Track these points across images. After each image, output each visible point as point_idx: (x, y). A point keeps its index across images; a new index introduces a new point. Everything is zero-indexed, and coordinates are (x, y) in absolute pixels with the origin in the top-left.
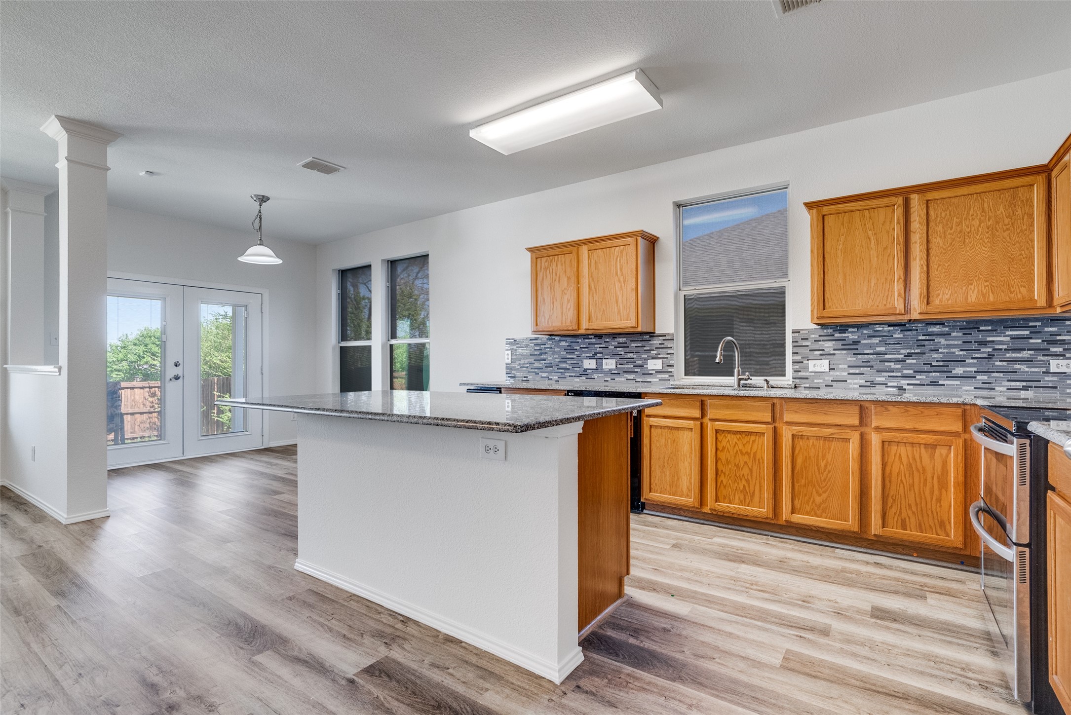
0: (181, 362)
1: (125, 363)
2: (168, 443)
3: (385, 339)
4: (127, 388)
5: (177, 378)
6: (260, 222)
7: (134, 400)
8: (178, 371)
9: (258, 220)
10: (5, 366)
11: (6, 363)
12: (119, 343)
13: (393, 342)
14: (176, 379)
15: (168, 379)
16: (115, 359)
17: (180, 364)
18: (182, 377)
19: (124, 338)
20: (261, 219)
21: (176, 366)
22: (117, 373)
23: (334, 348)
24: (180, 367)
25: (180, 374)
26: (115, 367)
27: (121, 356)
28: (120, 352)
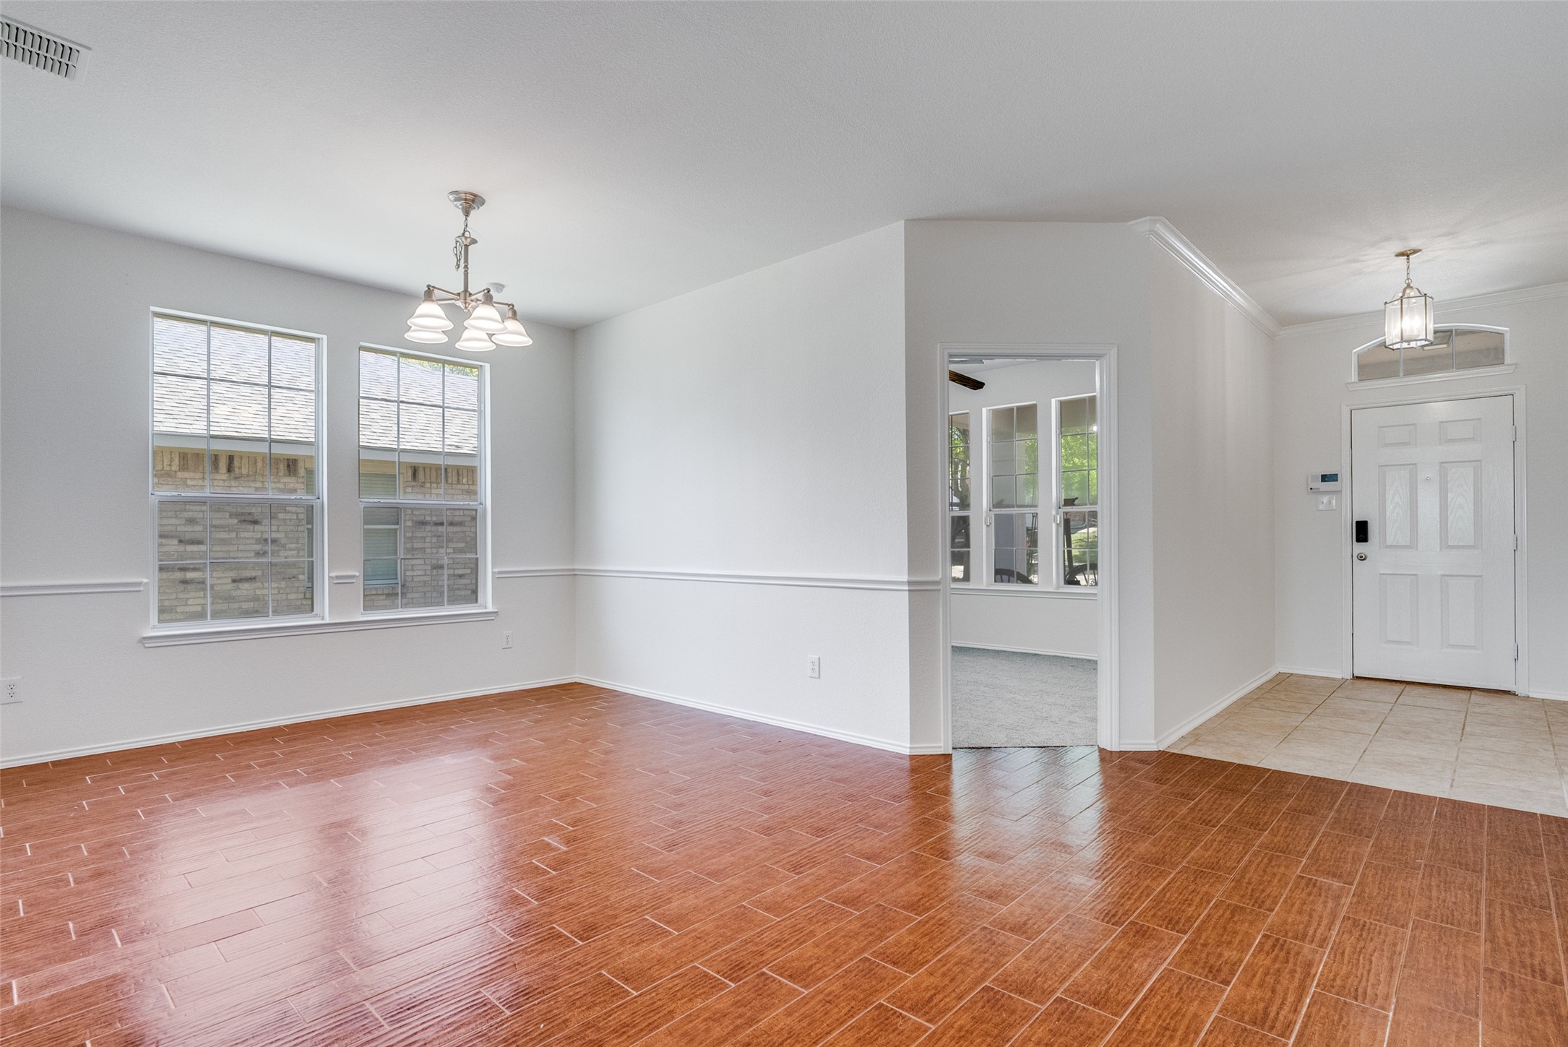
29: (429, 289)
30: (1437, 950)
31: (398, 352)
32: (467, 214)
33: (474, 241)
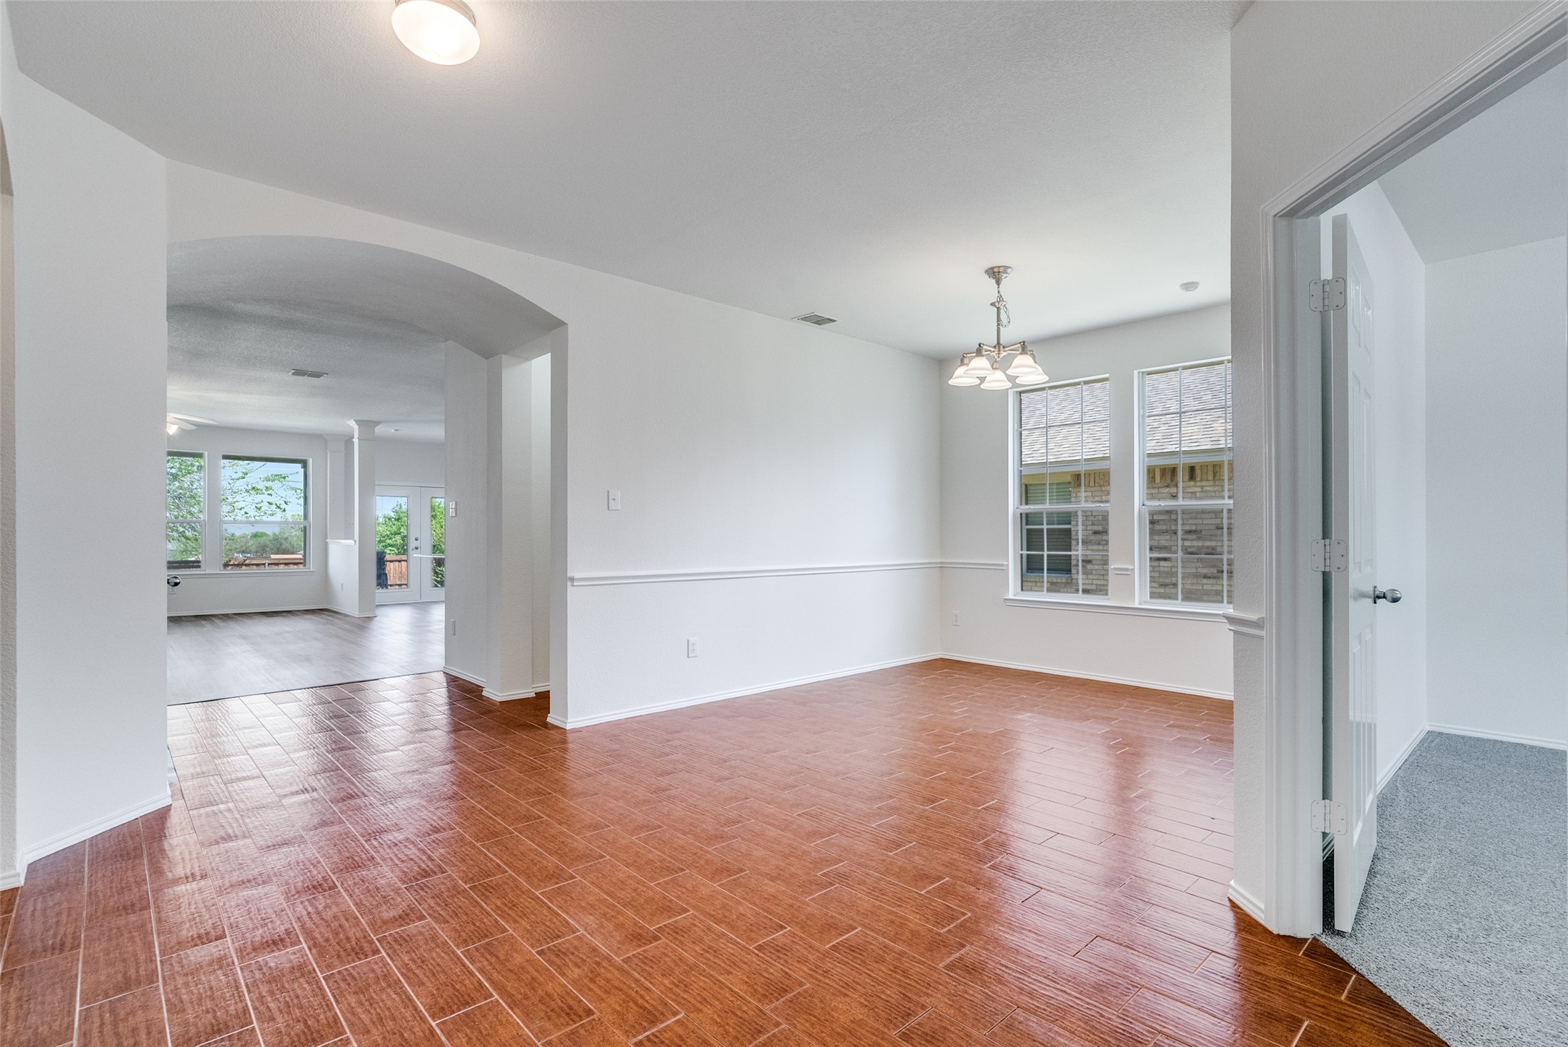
1: (398, 537)
4: (396, 561)
5: (417, 548)
7: (401, 573)
11: (327, 539)
12: (392, 515)
16: (388, 533)
19: (398, 509)
22: (390, 548)
25: (419, 546)
26: (388, 541)
27: (394, 529)
28: (394, 524)
29: (980, 346)
30: (301, 1007)
31: (1180, 367)
32: (998, 283)
33: (993, 304)
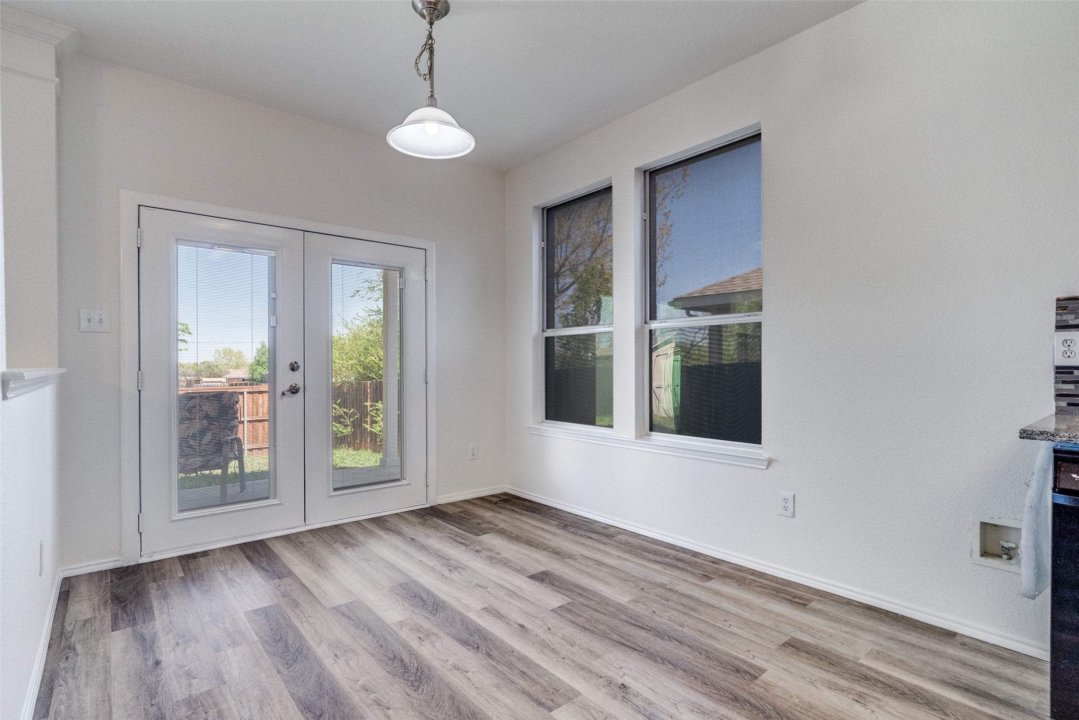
0: (301, 364)
2: (281, 504)
3: (640, 320)
5: (294, 390)
6: (431, 58)
8: (296, 379)
9: (426, 54)
10: (63, 370)
13: (654, 325)
14: (293, 393)
15: (279, 393)
17: (298, 367)
18: (302, 389)
20: (432, 52)
21: (293, 369)
23: (535, 340)
24: (299, 373)
25: (300, 385)
